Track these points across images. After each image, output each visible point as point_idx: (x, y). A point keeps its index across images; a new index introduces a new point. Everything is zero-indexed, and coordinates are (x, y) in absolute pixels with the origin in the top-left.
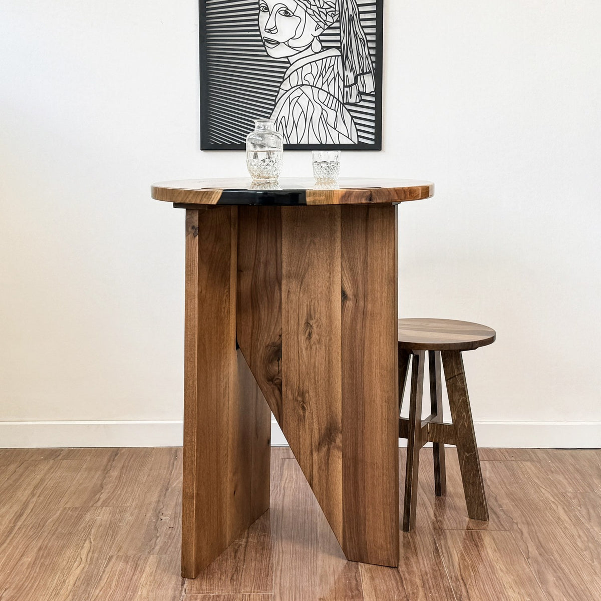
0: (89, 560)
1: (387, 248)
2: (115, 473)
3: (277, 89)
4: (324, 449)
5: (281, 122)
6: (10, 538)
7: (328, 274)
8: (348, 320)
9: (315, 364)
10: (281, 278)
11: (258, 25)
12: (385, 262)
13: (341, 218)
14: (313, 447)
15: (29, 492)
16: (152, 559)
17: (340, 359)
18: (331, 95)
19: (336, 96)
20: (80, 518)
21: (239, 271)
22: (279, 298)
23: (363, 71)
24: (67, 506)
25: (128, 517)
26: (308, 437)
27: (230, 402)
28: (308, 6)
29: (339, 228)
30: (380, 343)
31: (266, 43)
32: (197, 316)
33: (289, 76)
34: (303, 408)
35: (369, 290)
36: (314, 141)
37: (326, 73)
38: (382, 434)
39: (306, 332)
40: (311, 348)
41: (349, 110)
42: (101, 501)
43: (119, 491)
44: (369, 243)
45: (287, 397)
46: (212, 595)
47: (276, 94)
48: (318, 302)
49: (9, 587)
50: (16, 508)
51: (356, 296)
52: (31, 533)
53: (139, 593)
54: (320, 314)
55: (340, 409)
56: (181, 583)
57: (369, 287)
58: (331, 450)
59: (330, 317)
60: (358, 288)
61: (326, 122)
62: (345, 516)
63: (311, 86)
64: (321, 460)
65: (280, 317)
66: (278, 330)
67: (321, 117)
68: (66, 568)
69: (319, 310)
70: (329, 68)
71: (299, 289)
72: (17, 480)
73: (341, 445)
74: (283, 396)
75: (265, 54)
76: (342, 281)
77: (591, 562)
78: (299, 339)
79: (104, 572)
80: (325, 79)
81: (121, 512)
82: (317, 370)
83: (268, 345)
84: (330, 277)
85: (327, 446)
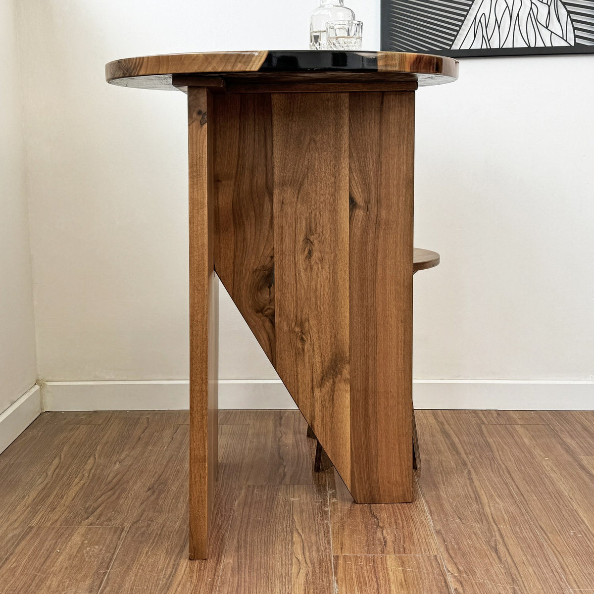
7: (333, 178)
8: (358, 232)
9: (316, 287)
10: (273, 186)
12: (403, 160)
13: (350, 109)
14: (315, 383)
17: (348, 279)
22: (269, 212)
26: (308, 372)
29: (347, 121)
30: (395, 255)
34: (302, 340)
35: (383, 195)
38: (398, 358)
39: (305, 249)
40: (312, 269)
44: (384, 138)
45: (281, 329)
48: (320, 213)
51: (367, 203)
54: (323, 227)
55: (348, 336)
57: (383, 191)
58: (337, 384)
59: (335, 231)
60: (369, 192)
62: (354, 455)
65: (271, 234)
66: (269, 251)
69: (321, 221)
71: (296, 199)
73: (349, 376)
74: (277, 329)
76: (350, 186)
78: (296, 260)
82: (319, 295)
83: (256, 269)
84: (335, 182)
85: (332, 380)
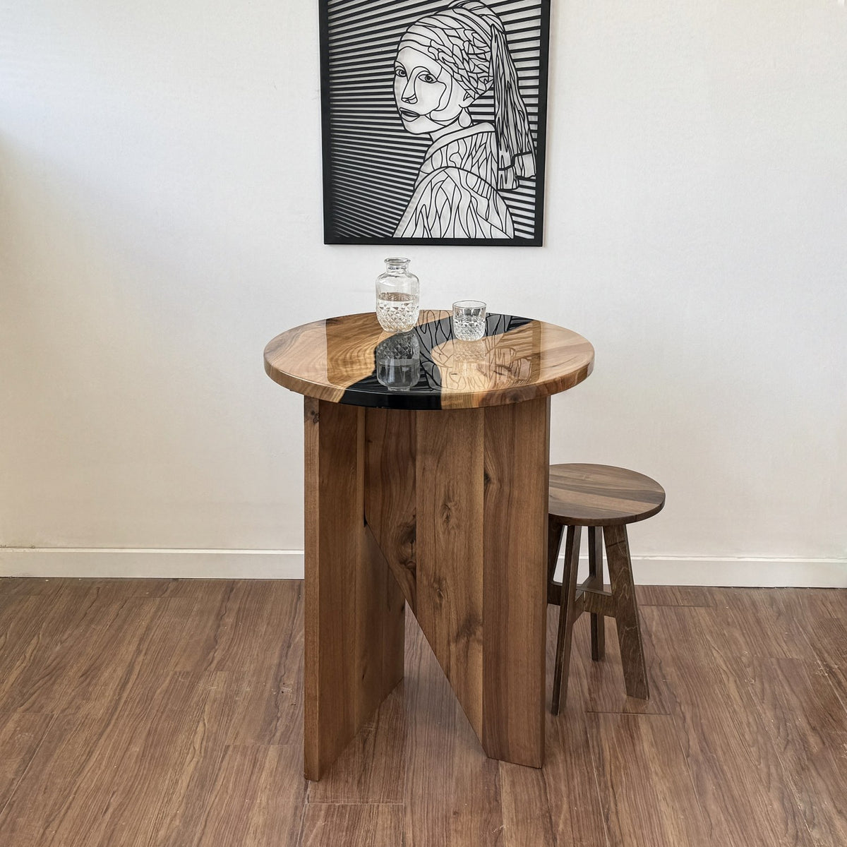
0: (203, 750)
1: (537, 430)
2: (229, 620)
3: (417, 172)
4: (463, 641)
5: (421, 211)
6: (115, 717)
7: (469, 454)
8: (491, 506)
9: (453, 549)
10: (416, 453)
11: (393, 93)
12: (535, 446)
14: (451, 638)
15: (134, 649)
16: (273, 752)
17: (482, 547)
18: (482, 179)
19: (489, 180)
20: (192, 687)
21: (367, 441)
22: (413, 475)
23: (521, 151)
24: (178, 669)
25: (246, 689)
26: (445, 627)
27: (357, 586)
28: (456, 69)
30: (527, 533)
31: (403, 116)
32: (318, 510)
33: (431, 156)
34: (440, 596)
35: (516, 476)
36: (460, 234)
37: (476, 152)
39: (443, 514)
40: (449, 533)
41: (503, 198)
42: (215, 662)
43: (235, 648)
44: (516, 423)
45: (421, 582)
46: (337, 804)
47: (415, 177)
48: (457, 483)
49: (118, 789)
50: (120, 672)
51: (501, 481)
52: (138, 711)
53: (258, 801)
54: (460, 496)
55: (481, 600)
56: (303, 787)
57: (516, 472)
58: (471, 643)
59: (471, 501)
60: (503, 471)
61: (476, 212)
62: (485, 711)
63: (458, 168)
64: (459, 652)
65: (413, 495)
66: (412, 510)
67: (469, 206)
68: (178, 762)
69: (458, 491)
70: (480, 146)
71: (435, 467)
72: (120, 628)
73: (481, 638)
74: (417, 582)
75: (402, 128)
76: (484, 463)
77: (757, 763)
78: (436, 522)
79: (220, 769)
80: (475, 161)
81: (237, 680)
82: (455, 557)
83: (400, 525)
84: (471, 458)
85: (466, 638)
